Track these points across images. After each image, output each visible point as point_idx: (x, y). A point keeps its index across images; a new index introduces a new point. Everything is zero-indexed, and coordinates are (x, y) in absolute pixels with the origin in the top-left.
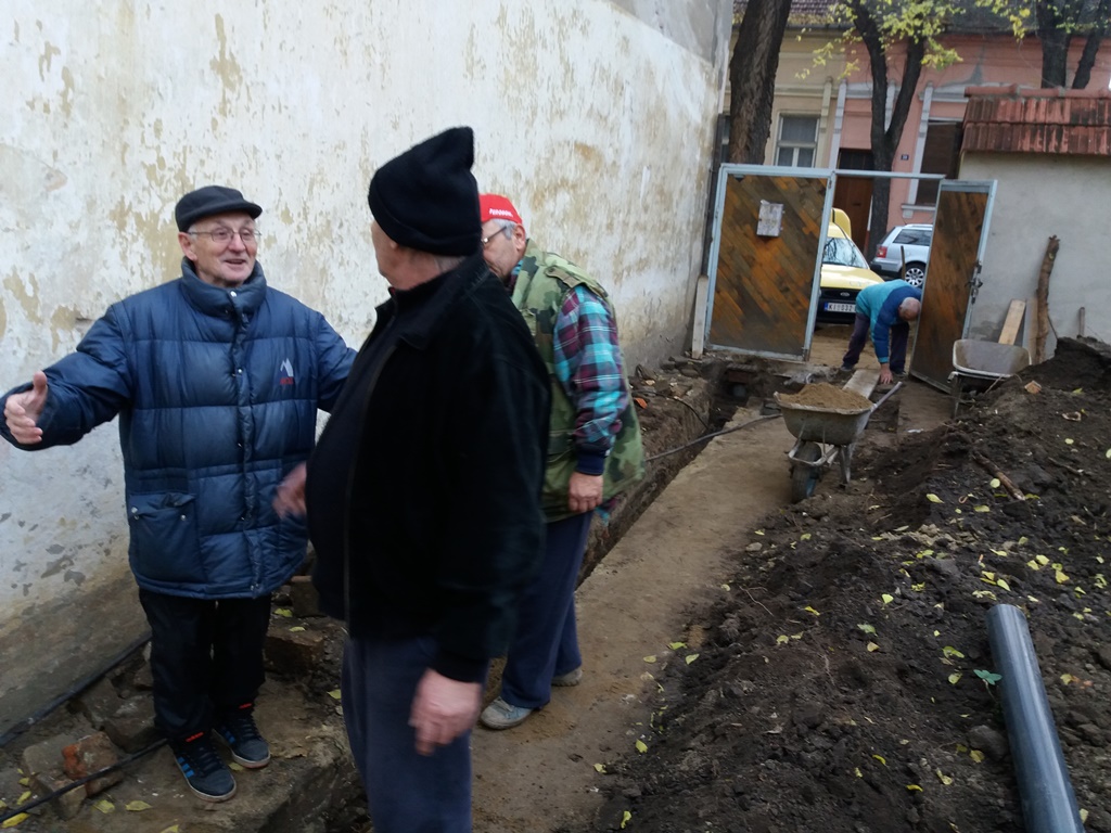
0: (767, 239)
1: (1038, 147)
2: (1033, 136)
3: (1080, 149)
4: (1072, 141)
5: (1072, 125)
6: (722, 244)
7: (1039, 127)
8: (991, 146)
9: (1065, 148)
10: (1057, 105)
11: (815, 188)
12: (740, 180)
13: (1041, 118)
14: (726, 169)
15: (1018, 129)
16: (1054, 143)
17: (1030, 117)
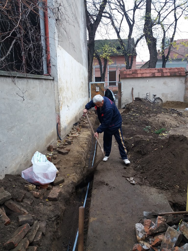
0: (97, 92)
1: (129, 77)
2: (128, 76)
3: (134, 77)
4: (133, 76)
5: (132, 74)
6: (91, 93)
7: (129, 74)
8: (124, 77)
9: (132, 77)
10: (130, 71)
11: (103, 84)
12: (92, 84)
13: (129, 73)
14: (90, 83)
15: (126, 75)
16: (131, 76)
17: (128, 73)
